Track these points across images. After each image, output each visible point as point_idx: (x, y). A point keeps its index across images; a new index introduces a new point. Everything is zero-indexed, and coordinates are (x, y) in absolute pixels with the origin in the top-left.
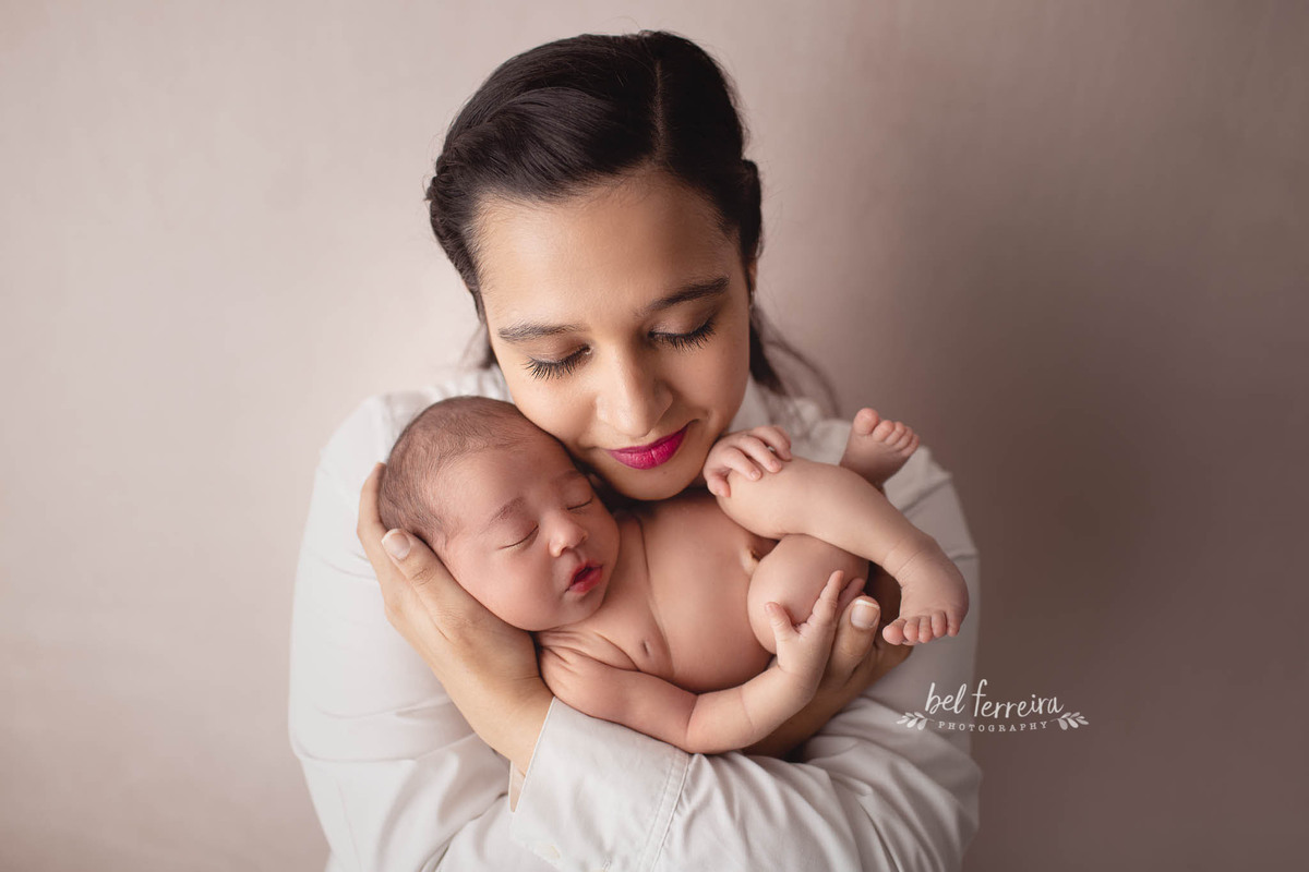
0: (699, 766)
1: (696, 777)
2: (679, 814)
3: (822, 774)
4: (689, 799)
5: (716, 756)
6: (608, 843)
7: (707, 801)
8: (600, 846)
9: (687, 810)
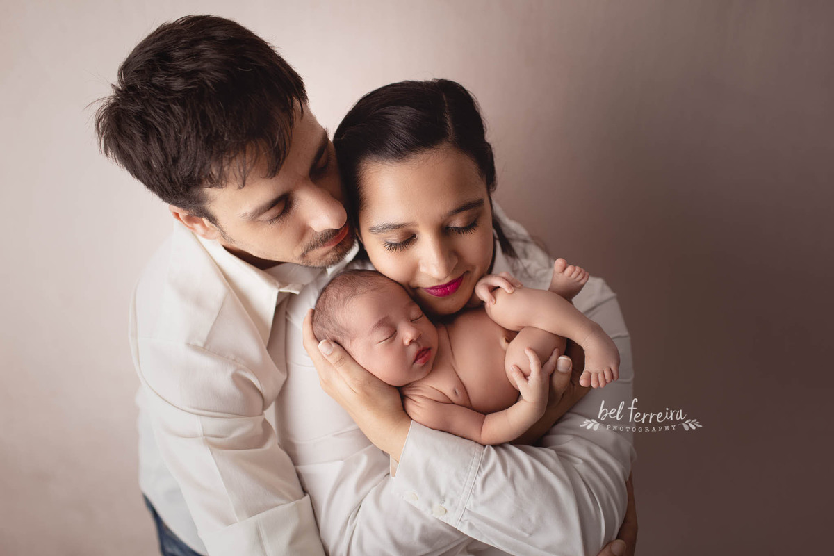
0: (489, 451)
1: (488, 456)
2: (479, 476)
3: (553, 452)
4: (484, 469)
5: (498, 446)
6: (443, 492)
7: (493, 468)
8: (439, 493)
9: (484, 473)
